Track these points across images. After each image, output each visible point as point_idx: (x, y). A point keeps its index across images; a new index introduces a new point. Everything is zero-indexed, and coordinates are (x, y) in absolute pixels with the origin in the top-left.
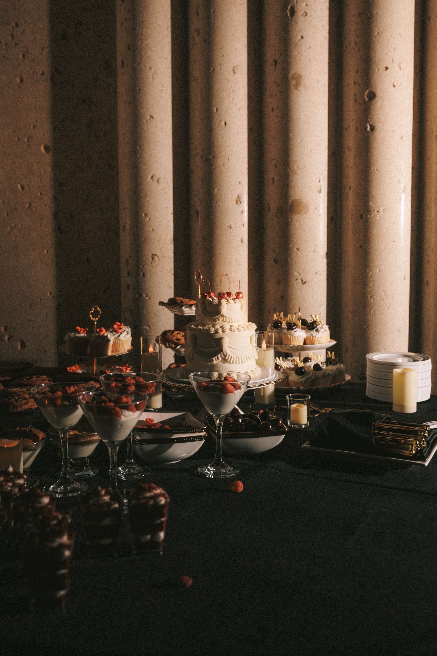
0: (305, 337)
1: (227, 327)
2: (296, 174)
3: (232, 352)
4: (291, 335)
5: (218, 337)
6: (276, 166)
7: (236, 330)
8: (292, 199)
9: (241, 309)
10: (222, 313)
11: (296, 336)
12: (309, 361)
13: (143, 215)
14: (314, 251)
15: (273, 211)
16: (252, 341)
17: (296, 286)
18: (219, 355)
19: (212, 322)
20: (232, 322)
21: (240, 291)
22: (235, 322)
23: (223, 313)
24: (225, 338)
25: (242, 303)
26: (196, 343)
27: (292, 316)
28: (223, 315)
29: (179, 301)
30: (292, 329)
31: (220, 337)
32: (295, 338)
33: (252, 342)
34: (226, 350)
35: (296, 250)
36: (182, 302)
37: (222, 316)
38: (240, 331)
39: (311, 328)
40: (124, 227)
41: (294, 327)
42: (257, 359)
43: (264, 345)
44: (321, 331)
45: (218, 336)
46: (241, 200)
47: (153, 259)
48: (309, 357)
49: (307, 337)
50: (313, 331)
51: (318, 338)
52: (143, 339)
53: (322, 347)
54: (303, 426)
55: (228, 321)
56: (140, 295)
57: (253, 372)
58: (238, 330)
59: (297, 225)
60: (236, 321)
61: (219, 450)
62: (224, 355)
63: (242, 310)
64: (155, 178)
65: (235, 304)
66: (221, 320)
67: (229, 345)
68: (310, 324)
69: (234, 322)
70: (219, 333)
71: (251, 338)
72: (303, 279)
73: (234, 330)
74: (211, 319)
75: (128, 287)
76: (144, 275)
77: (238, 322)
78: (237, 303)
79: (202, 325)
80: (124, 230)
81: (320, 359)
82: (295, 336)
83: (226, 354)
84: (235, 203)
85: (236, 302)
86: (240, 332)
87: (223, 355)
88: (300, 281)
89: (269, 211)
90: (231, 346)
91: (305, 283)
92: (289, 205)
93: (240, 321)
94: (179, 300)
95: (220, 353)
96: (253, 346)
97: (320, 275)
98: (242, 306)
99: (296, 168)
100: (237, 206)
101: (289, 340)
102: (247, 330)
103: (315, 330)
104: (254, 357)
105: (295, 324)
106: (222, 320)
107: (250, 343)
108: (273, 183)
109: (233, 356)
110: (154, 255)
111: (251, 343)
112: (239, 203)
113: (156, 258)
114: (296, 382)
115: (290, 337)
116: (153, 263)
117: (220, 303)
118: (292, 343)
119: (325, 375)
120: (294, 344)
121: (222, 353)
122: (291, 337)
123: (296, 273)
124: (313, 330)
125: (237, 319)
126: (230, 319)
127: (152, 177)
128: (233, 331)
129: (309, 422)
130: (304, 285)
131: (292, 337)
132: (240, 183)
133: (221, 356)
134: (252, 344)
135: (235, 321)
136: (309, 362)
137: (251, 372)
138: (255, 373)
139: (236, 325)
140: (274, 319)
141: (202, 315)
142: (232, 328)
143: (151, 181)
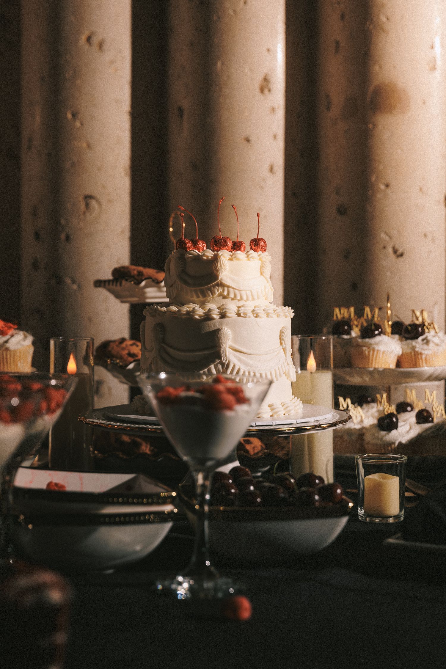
0: (400, 353)
1: (232, 307)
2: (384, 31)
3: (240, 360)
4: (369, 348)
5: (211, 330)
6: (343, 17)
7: (250, 314)
8: (375, 83)
9: (262, 273)
10: (220, 277)
11: (380, 351)
12: (409, 409)
13: (69, 116)
14: (421, 190)
15: (336, 110)
16: (283, 339)
17: (384, 263)
18: (212, 366)
19: (198, 297)
20: (241, 298)
21: (259, 237)
22: (247, 299)
23: (221, 279)
24: (226, 329)
25: (264, 259)
26: (163, 341)
27: (372, 310)
28: (223, 282)
29: (136, 272)
30: (373, 336)
31: (216, 328)
32: (377, 353)
33: (283, 341)
34: (227, 354)
35: (382, 187)
36: (140, 273)
37: (221, 285)
38: (257, 316)
39: (412, 335)
40: (30, 140)
41: (377, 332)
42: (295, 380)
43: (312, 363)
44: (432, 341)
45: (211, 326)
46: (271, 86)
47: (87, 206)
48: (408, 401)
49: (402, 355)
50: (416, 341)
51: (426, 355)
52: (55, 344)
53: (434, 376)
54: (391, 521)
55: (232, 296)
56: (60, 280)
57: (285, 406)
58: (254, 314)
59: (386, 135)
60: (250, 298)
61: (202, 542)
62: (223, 364)
63: (264, 274)
64: (95, 41)
65: (249, 260)
66: (217, 293)
67: (234, 345)
68: (409, 328)
69: (245, 298)
70: (213, 319)
71: (282, 333)
72: (397, 247)
73: (245, 314)
74: (196, 292)
75: (35, 265)
76: (68, 238)
77: (253, 299)
78: (251, 259)
79: (177, 305)
80: (29, 148)
81: (431, 400)
82: (378, 351)
83: (226, 363)
84: (257, 91)
85: (250, 256)
86: (258, 319)
87: (220, 367)
88: (390, 251)
89: (328, 108)
90: (237, 347)
91: (402, 255)
92: (369, 96)
93: (258, 298)
94: (134, 270)
95: (213, 362)
96: (284, 350)
97: (433, 240)
98: (262, 267)
99: (384, 19)
100: (261, 97)
101: (366, 358)
102: (274, 316)
103: (420, 339)
104: (287, 375)
105: (378, 327)
106: (221, 295)
107: (279, 344)
108: (337, 51)
109: (243, 368)
110: (88, 198)
111: (281, 343)
112: (266, 91)
113: (93, 203)
114: (380, 445)
115: (367, 352)
116: (88, 215)
117: (216, 258)
118: (372, 363)
119: (441, 433)
120: (377, 367)
121: (218, 361)
122: (369, 352)
123: (383, 236)
124: (417, 338)
125: (251, 292)
126: (237, 292)
127: (89, 39)
128: (242, 315)
129: (403, 512)
130: (401, 259)
131: (371, 353)
132: (268, 50)
133: (216, 367)
134: (284, 345)
135: (247, 297)
136: (407, 411)
137: (281, 406)
138: (288, 409)
139: (250, 306)
140: (335, 318)
141: (179, 283)
142: (241, 309)
143: (86, 46)
